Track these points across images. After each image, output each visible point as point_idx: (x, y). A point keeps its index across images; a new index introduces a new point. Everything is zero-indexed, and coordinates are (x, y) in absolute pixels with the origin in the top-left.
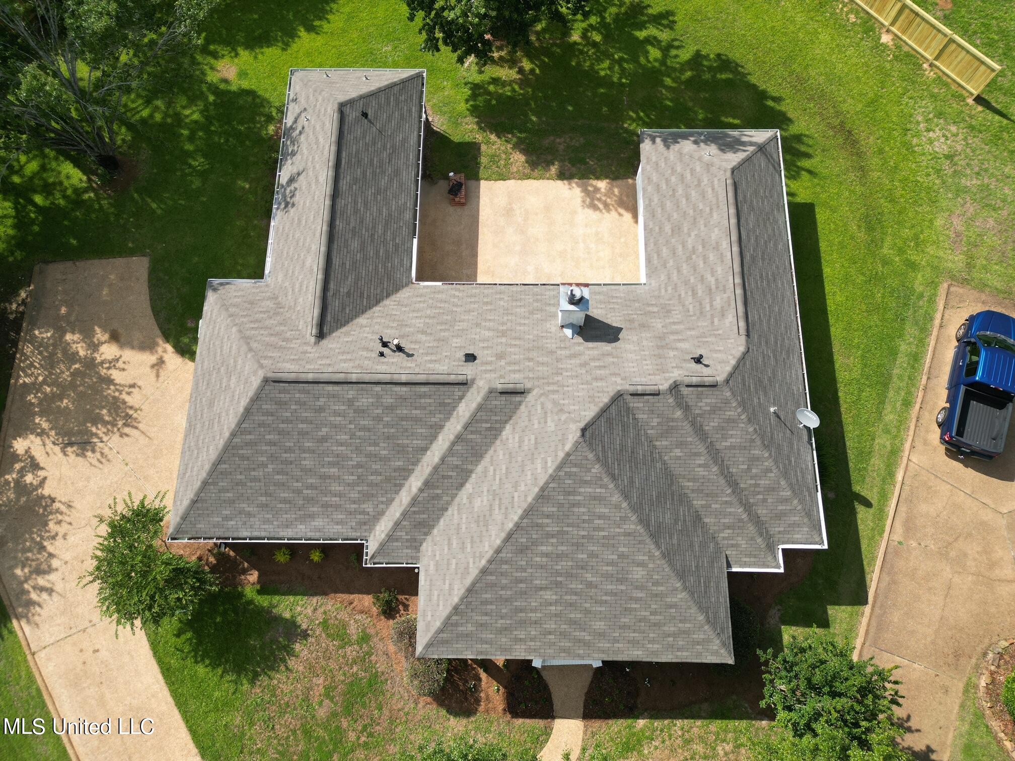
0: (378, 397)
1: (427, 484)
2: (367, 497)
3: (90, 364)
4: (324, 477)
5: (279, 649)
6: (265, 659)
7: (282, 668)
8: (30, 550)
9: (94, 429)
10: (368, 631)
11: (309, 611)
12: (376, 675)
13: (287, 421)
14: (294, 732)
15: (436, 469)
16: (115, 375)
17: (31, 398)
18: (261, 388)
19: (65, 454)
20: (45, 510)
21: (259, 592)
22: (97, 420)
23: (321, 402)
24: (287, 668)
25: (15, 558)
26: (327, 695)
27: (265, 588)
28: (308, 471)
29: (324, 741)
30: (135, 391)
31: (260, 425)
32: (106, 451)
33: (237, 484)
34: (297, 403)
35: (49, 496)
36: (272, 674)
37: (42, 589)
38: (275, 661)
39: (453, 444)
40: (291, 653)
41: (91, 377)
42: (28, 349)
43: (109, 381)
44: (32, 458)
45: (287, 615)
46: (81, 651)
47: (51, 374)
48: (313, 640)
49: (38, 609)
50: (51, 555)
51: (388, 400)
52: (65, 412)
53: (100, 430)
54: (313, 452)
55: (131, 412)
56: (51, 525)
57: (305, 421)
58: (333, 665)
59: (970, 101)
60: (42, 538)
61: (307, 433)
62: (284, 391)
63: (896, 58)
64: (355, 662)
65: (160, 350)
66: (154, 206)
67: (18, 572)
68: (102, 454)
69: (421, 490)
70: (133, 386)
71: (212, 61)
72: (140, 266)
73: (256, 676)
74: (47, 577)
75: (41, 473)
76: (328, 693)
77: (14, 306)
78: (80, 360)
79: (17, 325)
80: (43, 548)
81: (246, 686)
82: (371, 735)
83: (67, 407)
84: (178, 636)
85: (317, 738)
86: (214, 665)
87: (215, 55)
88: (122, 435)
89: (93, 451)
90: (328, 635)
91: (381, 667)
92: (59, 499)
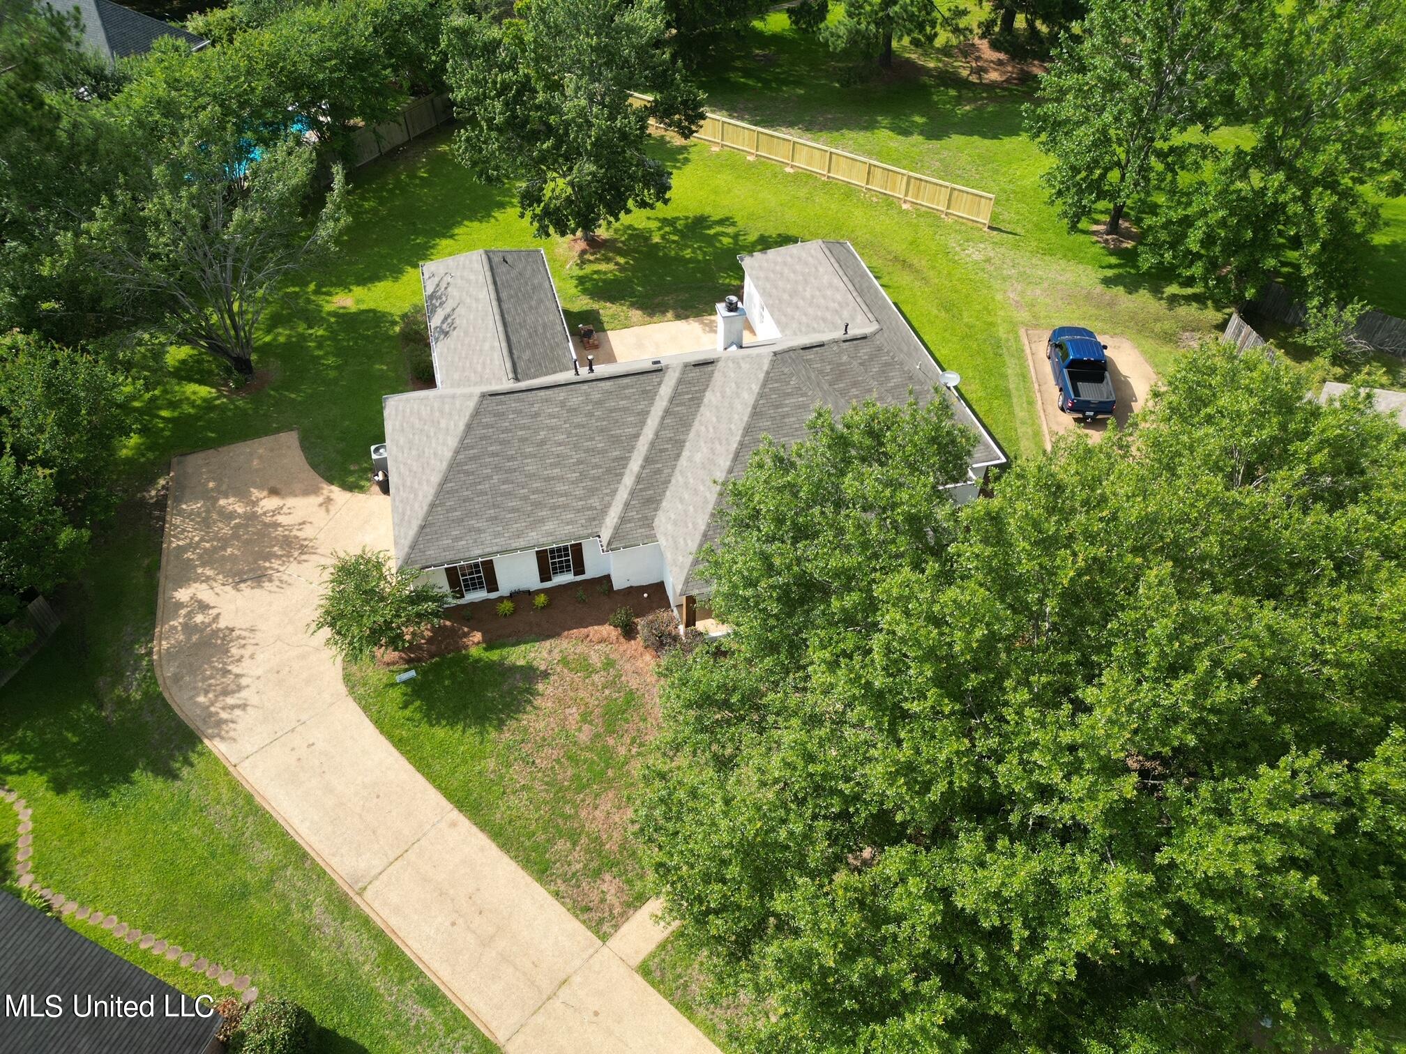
0: (587, 395)
1: (648, 460)
2: (592, 492)
3: (252, 517)
4: (548, 479)
5: (520, 693)
6: (507, 706)
7: (529, 708)
8: (211, 677)
9: (267, 564)
10: (611, 656)
11: (545, 654)
12: (631, 692)
13: (506, 431)
14: (558, 761)
15: (652, 444)
16: (280, 519)
17: (189, 555)
18: (480, 403)
19: (238, 590)
20: (223, 639)
21: (486, 649)
22: (269, 557)
23: (536, 407)
24: (535, 708)
25: (195, 688)
26: (584, 721)
27: (490, 645)
28: (531, 476)
29: (593, 762)
30: (307, 527)
31: (481, 439)
32: (285, 578)
33: (464, 501)
34: (514, 412)
35: (227, 628)
36: (520, 716)
37: (233, 707)
38: (520, 704)
39: (663, 418)
40: (535, 693)
41: (254, 526)
42: (177, 520)
43: (276, 525)
44: (200, 602)
45: (521, 662)
46: (293, 749)
47: (208, 533)
48: (556, 677)
49: (231, 725)
50: (238, 676)
51: (596, 396)
52: (233, 558)
53: (276, 564)
54: (534, 456)
55: (305, 543)
56: (234, 651)
57: (523, 428)
58: (581, 694)
59: (986, 229)
60: (225, 664)
61: (527, 439)
62: (502, 403)
63: (918, 216)
64: (604, 687)
65: (325, 492)
66: (293, 396)
67: (201, 699)
68: (281, 581)
69: (643, 467)
70: (304, 523)
71: (328, 298)
72: (290, 439)
73: (501, 723)
74: (237, 695)
75: (213, 612)
76: (585, 718)
77: (153, 493)
78: (239, 516)
79: (161, 504)
80: (229, 672)
81: (493, 734)
82: (641, 745)
83: (233, 554)
84: (405, 706)
85: (585, 761)
86: (452, 725)
87: (329, 294)
88: (299, 562)
89: (270, 581)
90: (571, 670)
91: (634, 684)
92: (238, 626)
